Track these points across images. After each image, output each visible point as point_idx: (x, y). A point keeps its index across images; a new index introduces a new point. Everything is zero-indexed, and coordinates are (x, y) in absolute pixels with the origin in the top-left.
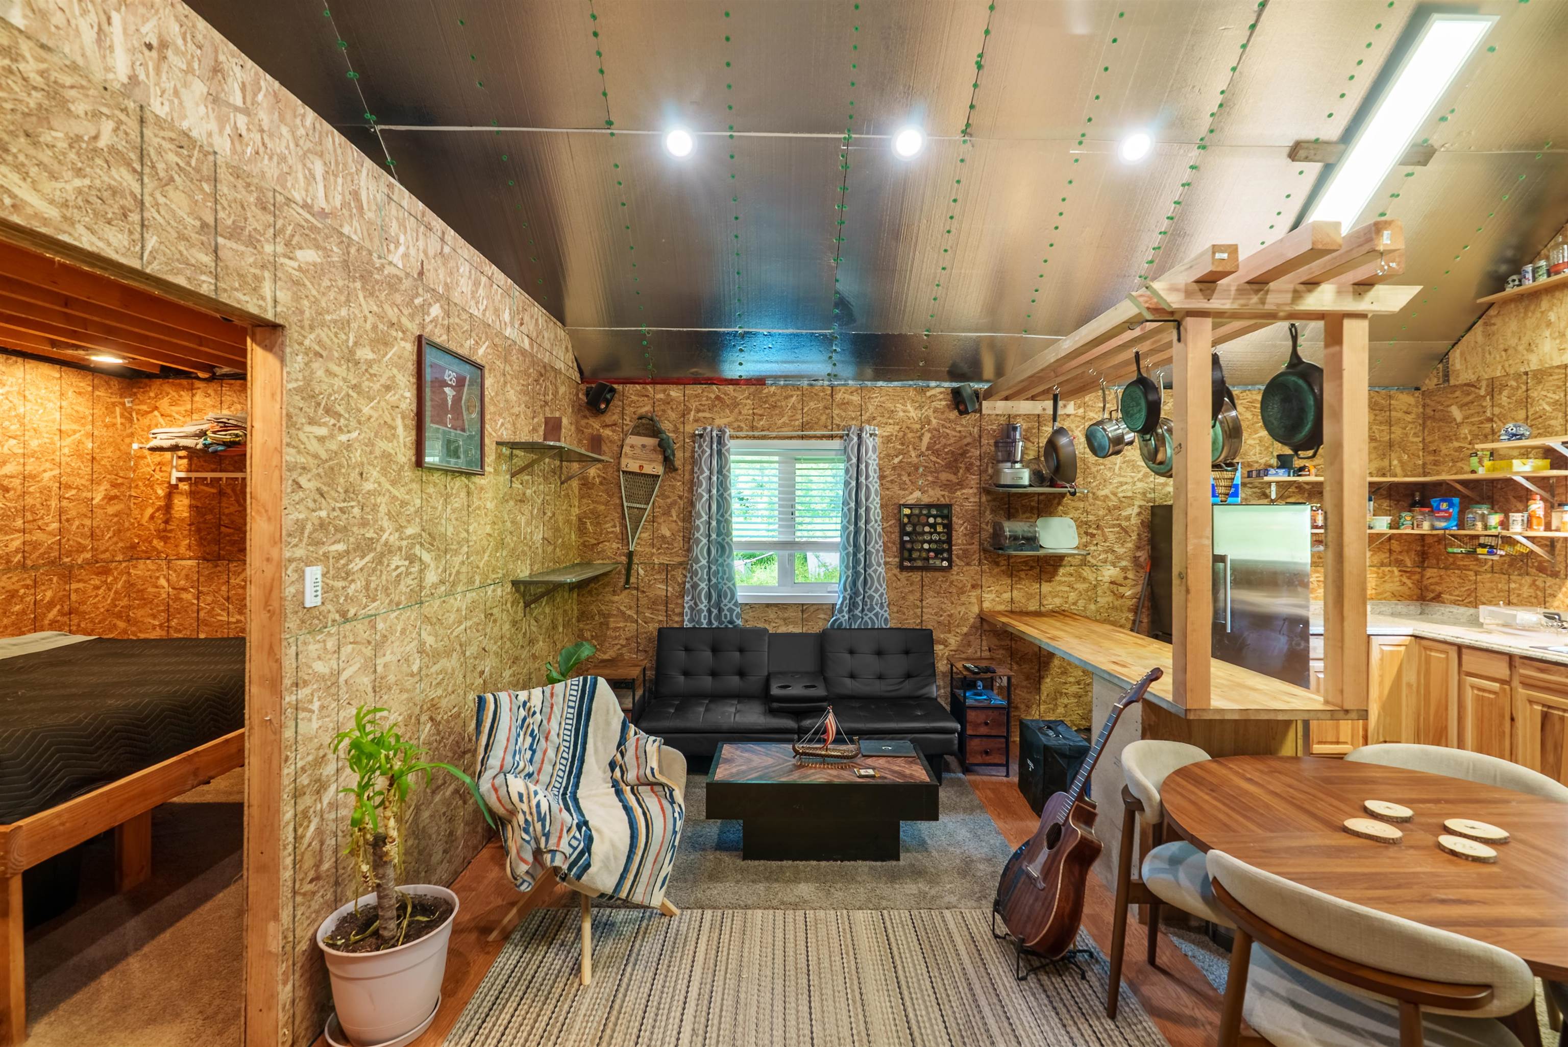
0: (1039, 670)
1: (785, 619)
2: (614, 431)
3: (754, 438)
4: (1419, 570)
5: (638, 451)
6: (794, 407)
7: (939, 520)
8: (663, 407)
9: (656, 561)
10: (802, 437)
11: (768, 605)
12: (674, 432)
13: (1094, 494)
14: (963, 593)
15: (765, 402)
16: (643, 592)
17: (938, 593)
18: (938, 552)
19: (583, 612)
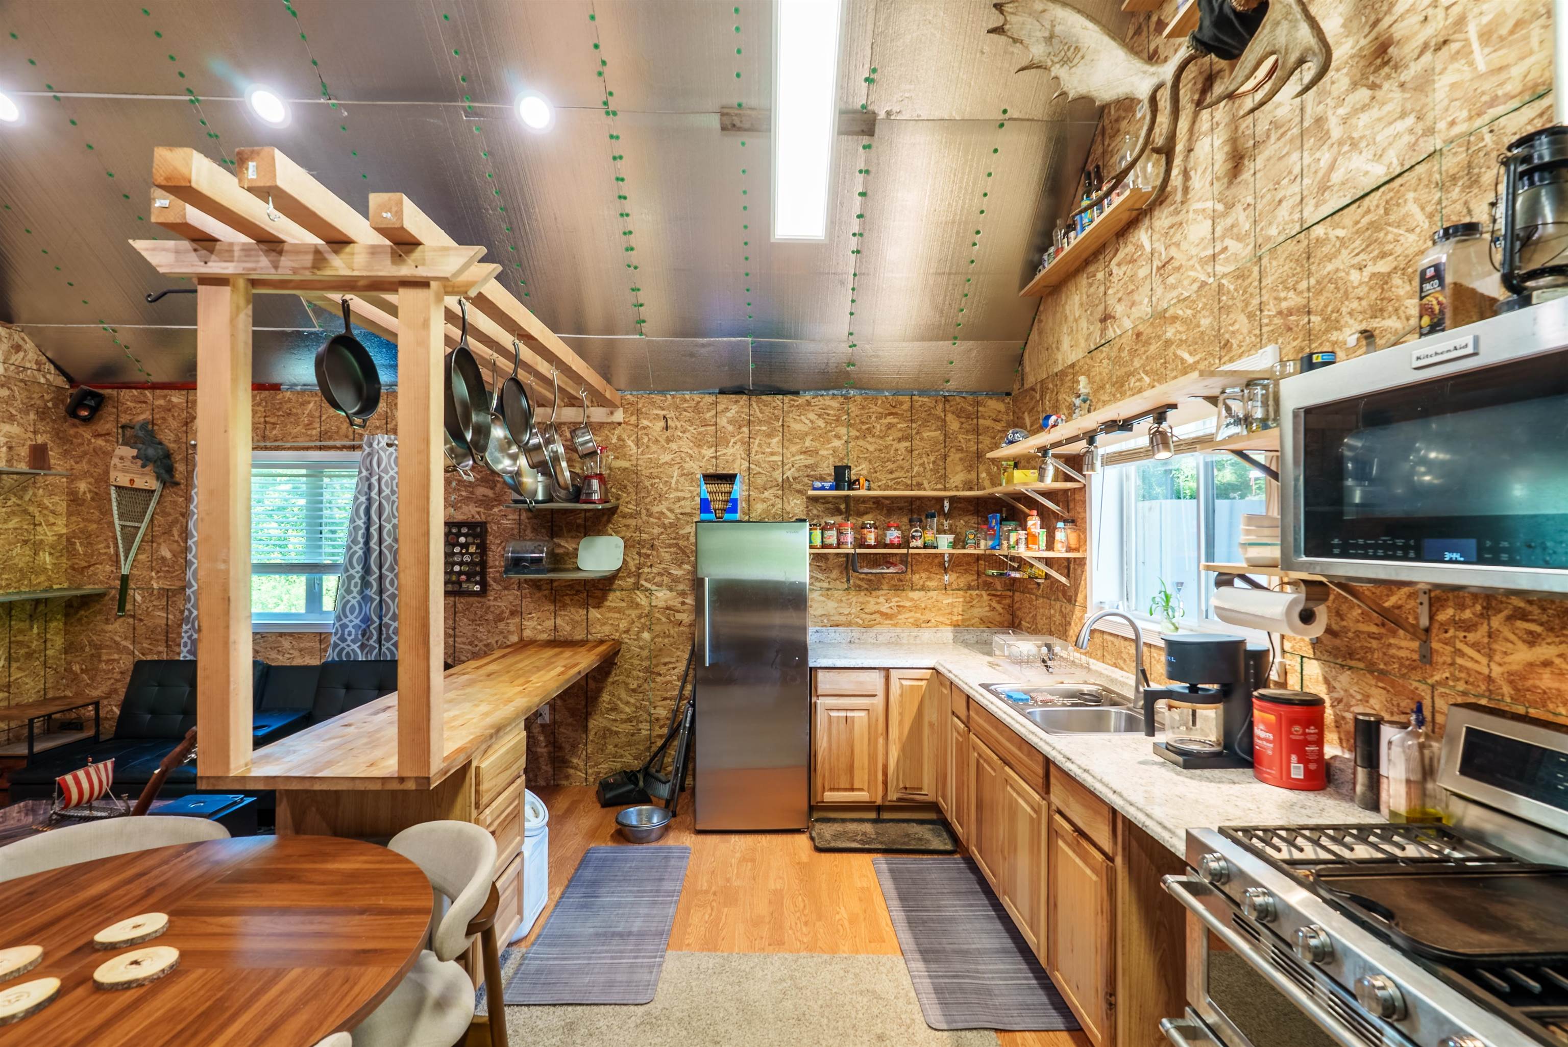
0: (586, 706)
1: (301, 650)
2: (107, 441)
3: (266, 448)
4: (1010, 594)
5: (128, 463)
6: (310, 415)
7: (470, 540)
8: (163, 414)
9: (155, 586)
10: (320, 448)
11: (281, 635)
12: (175, 441)
13: (648, 510)
14: (501, 620)
15: (278, 410)
16: (141, 620)
17: (473, 621)
18: (470, 576)
19: (72, 643)
